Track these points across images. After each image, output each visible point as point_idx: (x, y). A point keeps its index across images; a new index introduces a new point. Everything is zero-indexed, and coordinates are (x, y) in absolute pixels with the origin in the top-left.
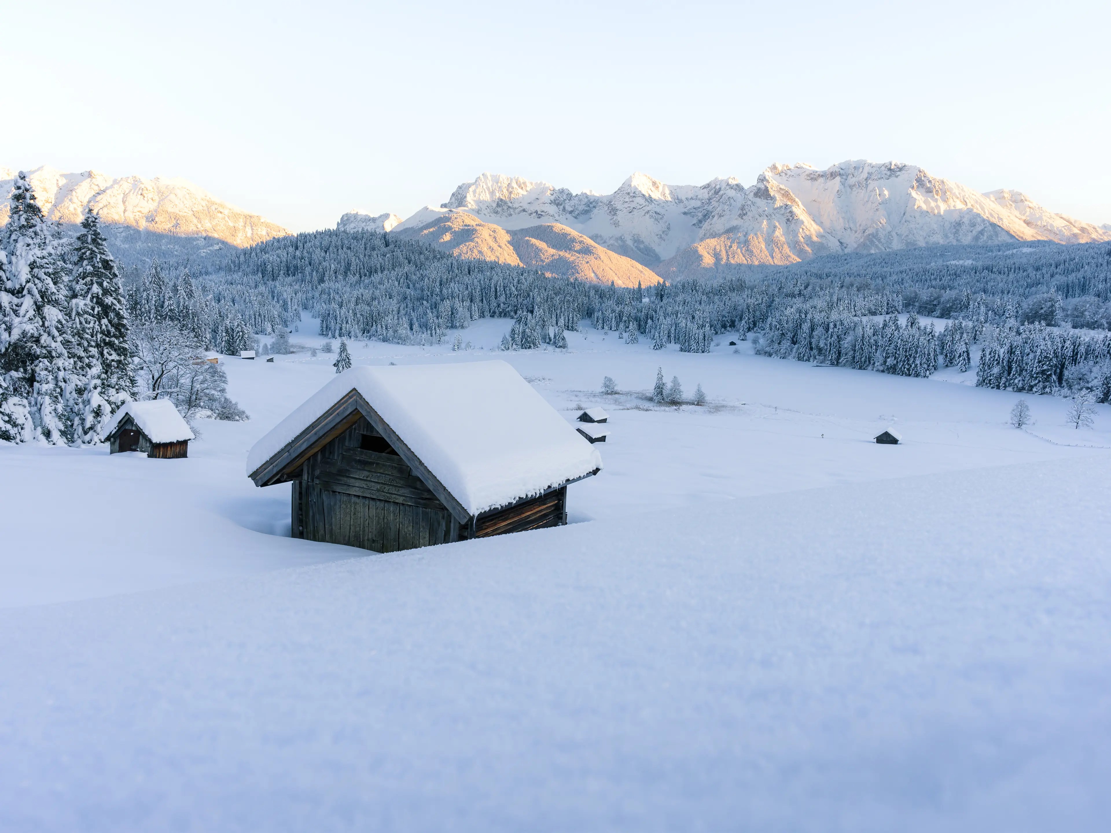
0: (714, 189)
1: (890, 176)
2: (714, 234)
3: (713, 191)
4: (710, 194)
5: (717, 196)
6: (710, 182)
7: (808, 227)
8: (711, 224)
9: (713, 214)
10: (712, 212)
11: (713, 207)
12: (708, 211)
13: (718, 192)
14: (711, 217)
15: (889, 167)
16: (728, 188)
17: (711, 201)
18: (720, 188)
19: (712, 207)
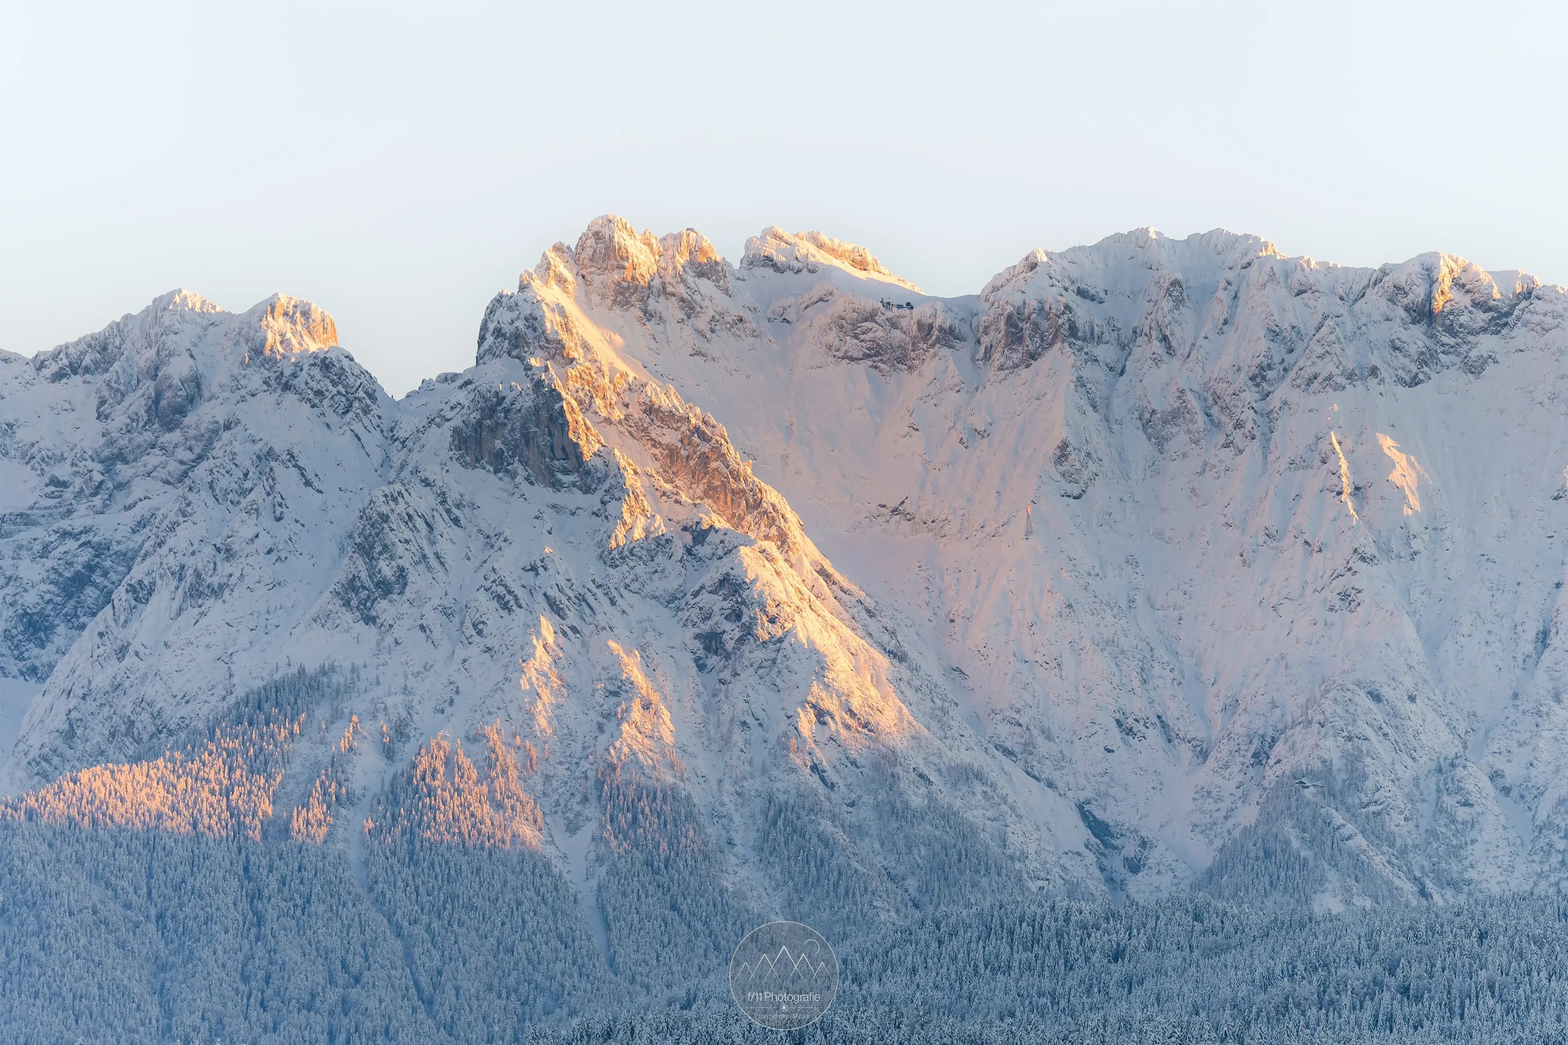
0: (148, 387)
1: (1425, 359)
2: (144, 722)
3: (137, 402)
4: (119, 420)
5: (175, 437)
6: (119, 328)
8: (122, 652)
9: (138, 572)
10: (128, 559)
11: (142, 524)
12: (101, 549)
13: (180, 411)
14: (120, 595)
15: (1418, 294)
16: (255, 379)
17: (124, 471)
18: (196, 382)
19: (129, 518)
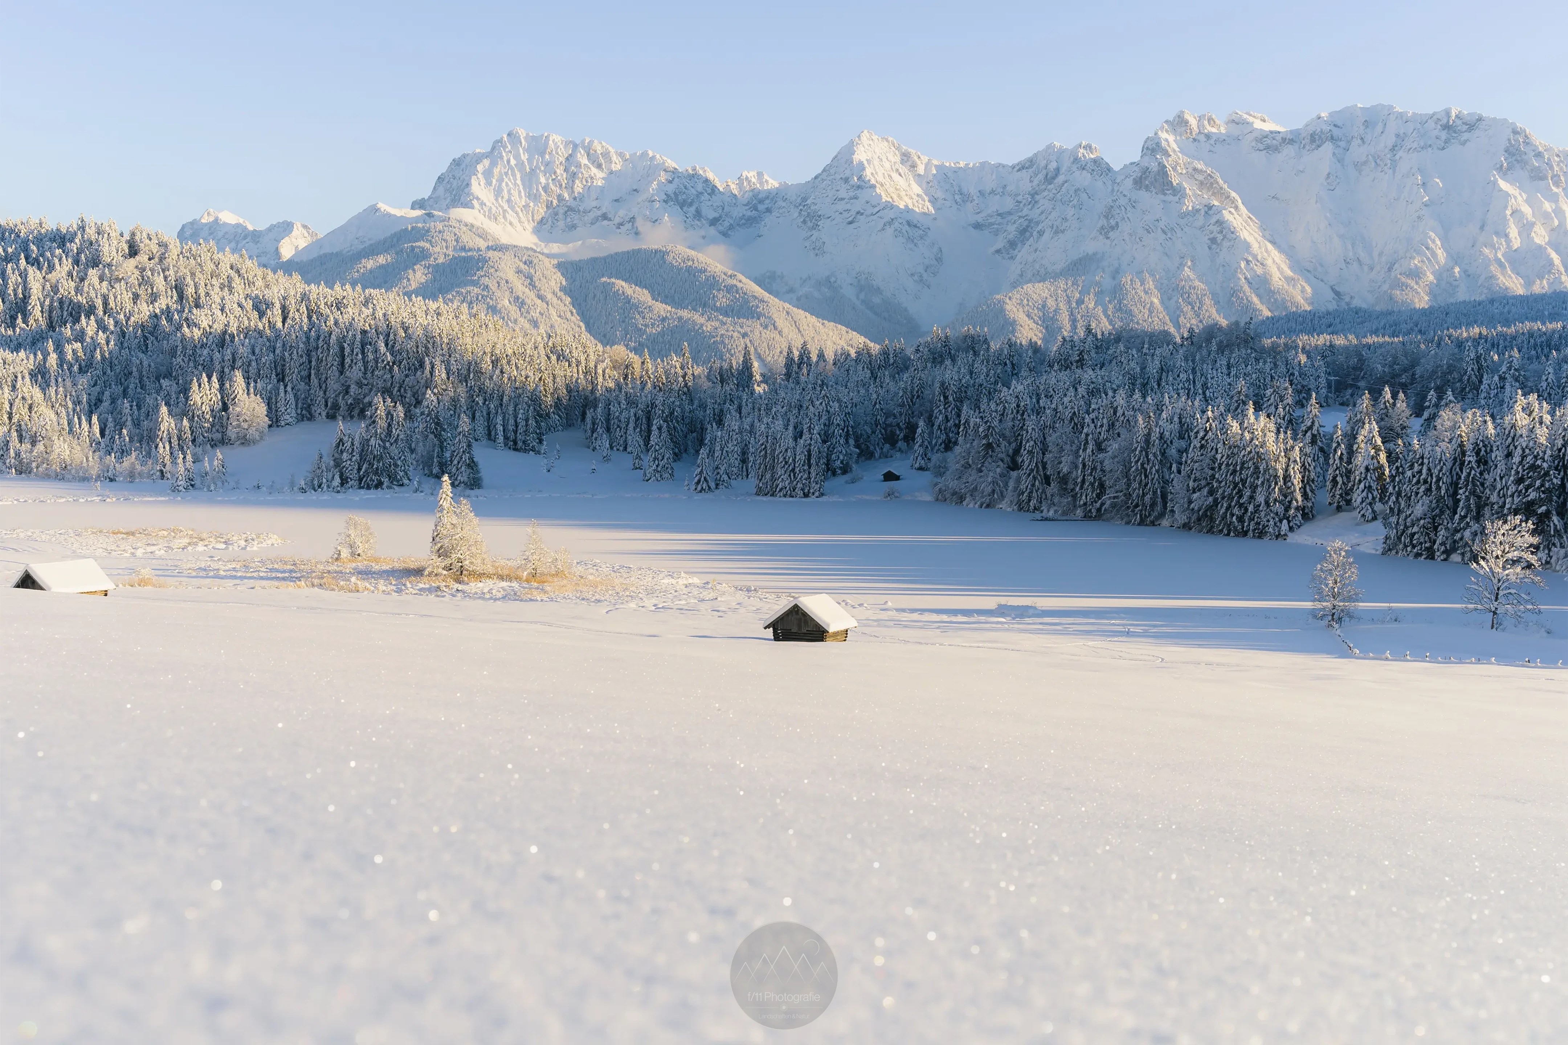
0: (1044, 172)
1: (1447, 141)
2: (1042, 272)
3: (1041, 176)
4: (1036, 182)
5: (1052, 186)
6: (1036, 155)
7: (1259, 258)
8: (1036, 250)
9: (1040, 227)
10: (1038, 223)
11: (1042, 213)
12: (1030, 221)
13: (1054, 178)
14: (1035, 233)
15: (1445, 121)
16: (1074, 168)
17: (1037, 197)
18: (1058, 170)
19: (1039, 211)
